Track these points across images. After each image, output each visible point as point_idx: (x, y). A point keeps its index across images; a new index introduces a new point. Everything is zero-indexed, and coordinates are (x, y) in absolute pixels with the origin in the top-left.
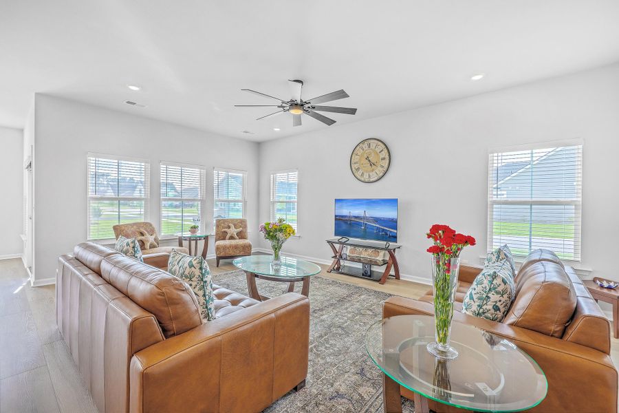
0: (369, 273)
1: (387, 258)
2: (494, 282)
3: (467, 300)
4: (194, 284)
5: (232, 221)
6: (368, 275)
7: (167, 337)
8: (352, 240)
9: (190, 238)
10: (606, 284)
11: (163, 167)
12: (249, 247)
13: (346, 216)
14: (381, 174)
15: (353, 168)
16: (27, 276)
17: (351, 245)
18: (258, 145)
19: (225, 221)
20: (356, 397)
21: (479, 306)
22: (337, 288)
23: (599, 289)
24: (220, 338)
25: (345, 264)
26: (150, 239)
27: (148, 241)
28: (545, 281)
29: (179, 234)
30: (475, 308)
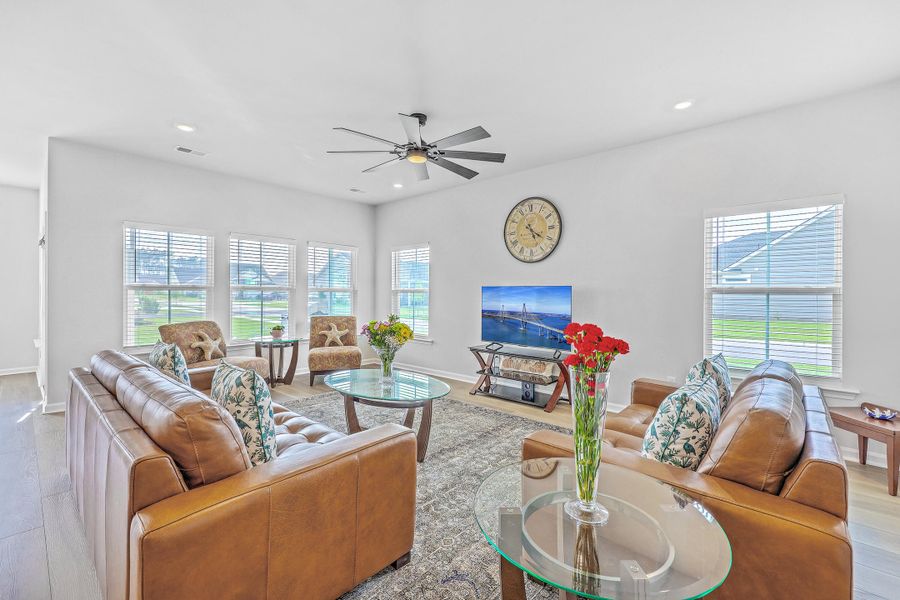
0: (532, 396)
1: (558, 373)
2: (685, 409)
3: (648, 435)
4: (243, 410)
5: (334, 319)
6: (529, 399)
7: (190, 487)
8: (508, 347)
9: (271, 343)
10: (878, 414)
11: (233, 240)
12: (359, 356)
13: (497, 312)
14: (549, 250)
15: (508, 240)
16: (39, 397)
17: (505, 354)
18: (374, 208)
19: (323, 319)
20: (483, 579)
21: (664, 445)
22: (481, 418)
23: (867, 421)
24: (267, 489)
25: (498, 383)
26: (213, 345)
27: (209, 348)
28: (753, 408)
29: (257, 339)
30: (658, 447)
